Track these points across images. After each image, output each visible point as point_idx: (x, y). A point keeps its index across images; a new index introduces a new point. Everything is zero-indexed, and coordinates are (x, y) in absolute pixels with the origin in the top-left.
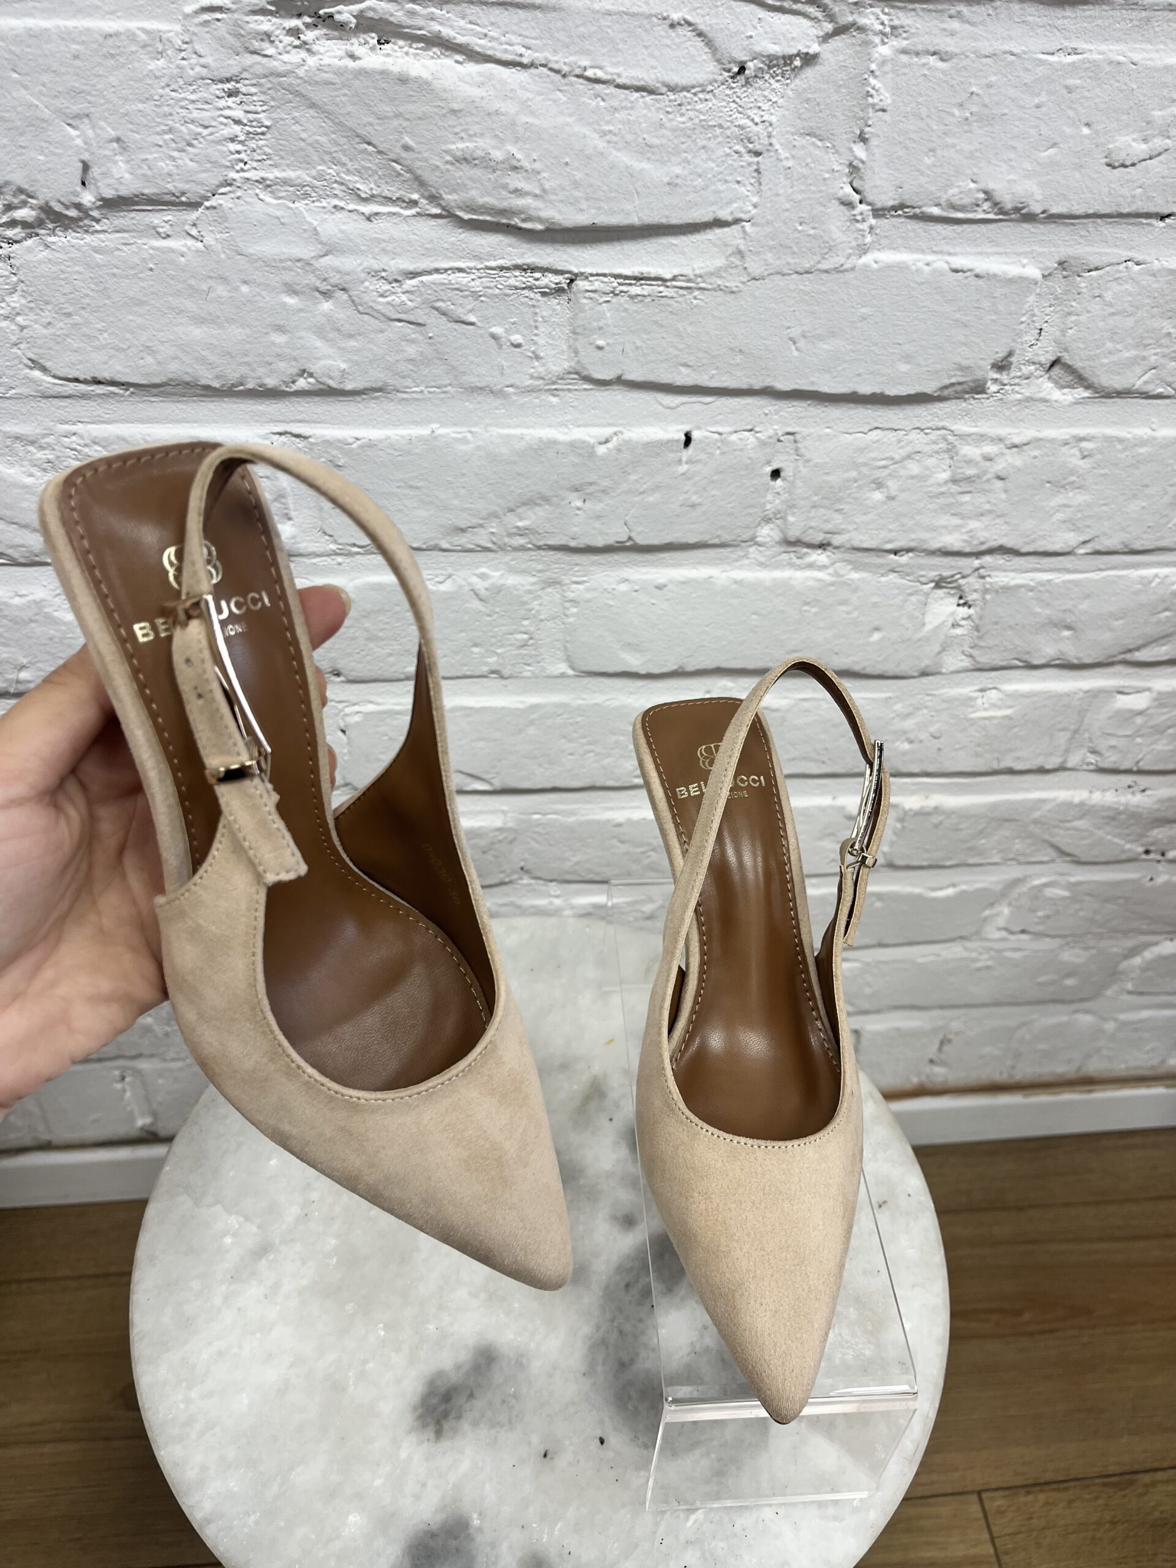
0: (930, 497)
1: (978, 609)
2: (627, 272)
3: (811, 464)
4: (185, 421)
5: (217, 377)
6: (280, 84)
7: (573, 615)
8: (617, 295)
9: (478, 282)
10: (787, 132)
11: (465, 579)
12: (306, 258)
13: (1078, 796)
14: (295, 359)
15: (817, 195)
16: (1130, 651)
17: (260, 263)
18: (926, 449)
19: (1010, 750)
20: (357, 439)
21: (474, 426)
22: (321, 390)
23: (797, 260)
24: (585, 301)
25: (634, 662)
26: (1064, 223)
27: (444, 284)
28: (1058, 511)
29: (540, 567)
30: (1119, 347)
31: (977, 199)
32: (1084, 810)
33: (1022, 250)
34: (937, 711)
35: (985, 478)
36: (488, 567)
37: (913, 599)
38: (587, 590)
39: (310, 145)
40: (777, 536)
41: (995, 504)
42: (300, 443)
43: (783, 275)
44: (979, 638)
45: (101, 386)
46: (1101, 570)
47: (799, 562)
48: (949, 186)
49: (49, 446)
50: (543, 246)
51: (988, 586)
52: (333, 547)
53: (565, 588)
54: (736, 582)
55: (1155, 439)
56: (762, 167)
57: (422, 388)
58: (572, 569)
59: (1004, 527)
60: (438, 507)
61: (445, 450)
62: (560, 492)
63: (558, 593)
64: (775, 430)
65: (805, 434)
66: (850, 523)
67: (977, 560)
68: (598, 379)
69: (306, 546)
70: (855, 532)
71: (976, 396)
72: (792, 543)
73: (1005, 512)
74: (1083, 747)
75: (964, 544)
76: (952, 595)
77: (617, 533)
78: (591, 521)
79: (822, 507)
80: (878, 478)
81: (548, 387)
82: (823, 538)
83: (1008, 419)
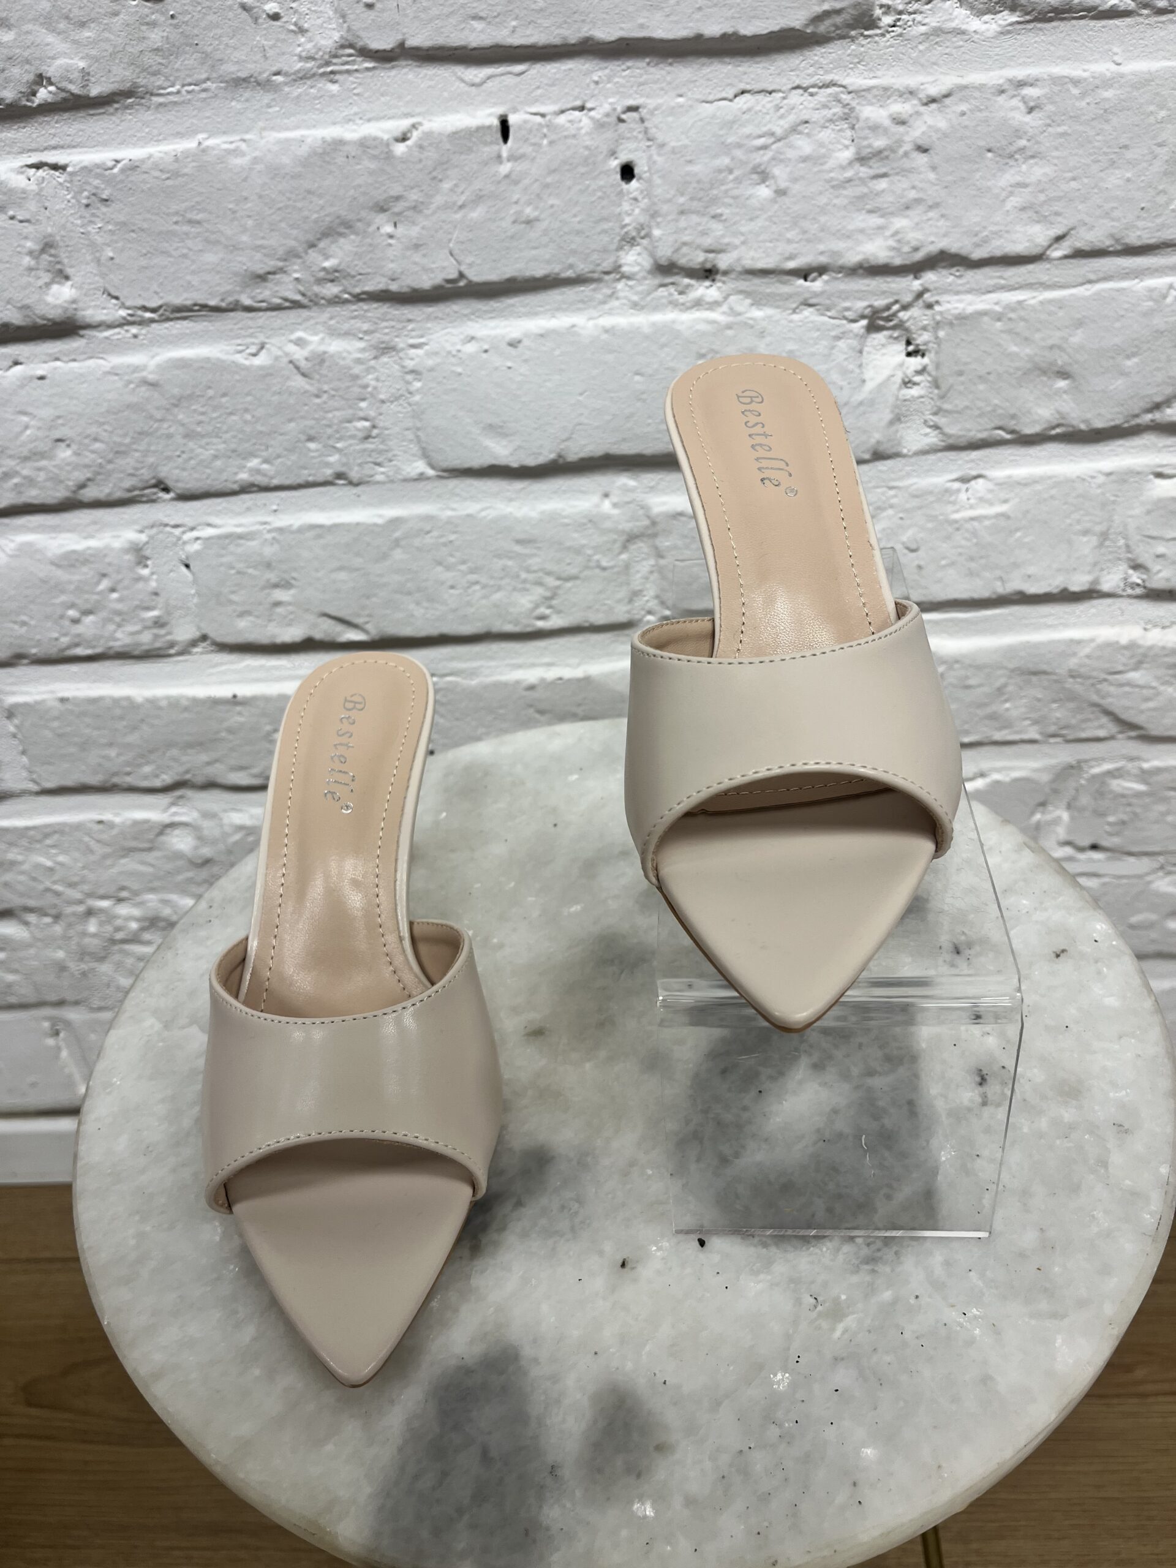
0: (833, 187)
1: (932, 355)
3: (667, 149)
7: (417, 390)
11: (280, 348)
13: (1126, 633)
14: (28, 62)
16: (1157, 407)
18: (815, 116)
19: (1016, 565)
20: (117, 161)
21: (247, 132)
22: (65, 100)
25: (501, 452)
28: (1011, 193)
29: (366, 327)
32: (1141, 657)
34: (906, 511)
35: (901, 151)
36: (305, 330)
37: (841, 344)
38: (429, 354)
40: (647, 263)
41: (923, 190)
42: (60, 177)
44: (942, 397)
46: (1090, 282)
47: (682, 299)
51: (938, 318)
52: (123, 313)
53: (401, 354)
54: (606, 331)
55: (1121, 75)
57: (178, 87)
58: (404, 328)
59: (941, 223)
60: (226, 247)
61: (219, 167)
62: (363, 214)
63: (395, 362)
64: (611, 104)
65: (651, 107)
66: (735, 234)
67: (916, 278)
68: (377, 51)
69: (91, 313)
70: (743, 248)
71: (866, 33)
72: (666, 269)
73: (938, 200)
74: (1120, 559)
75: (892, 254)
76: (896, 338)
77: (444, 268)
78: (408, 253)
79: (693, 212)
80: (760, 165)
81: (322, 70)
82: (706, 261)
83: (915, 62)
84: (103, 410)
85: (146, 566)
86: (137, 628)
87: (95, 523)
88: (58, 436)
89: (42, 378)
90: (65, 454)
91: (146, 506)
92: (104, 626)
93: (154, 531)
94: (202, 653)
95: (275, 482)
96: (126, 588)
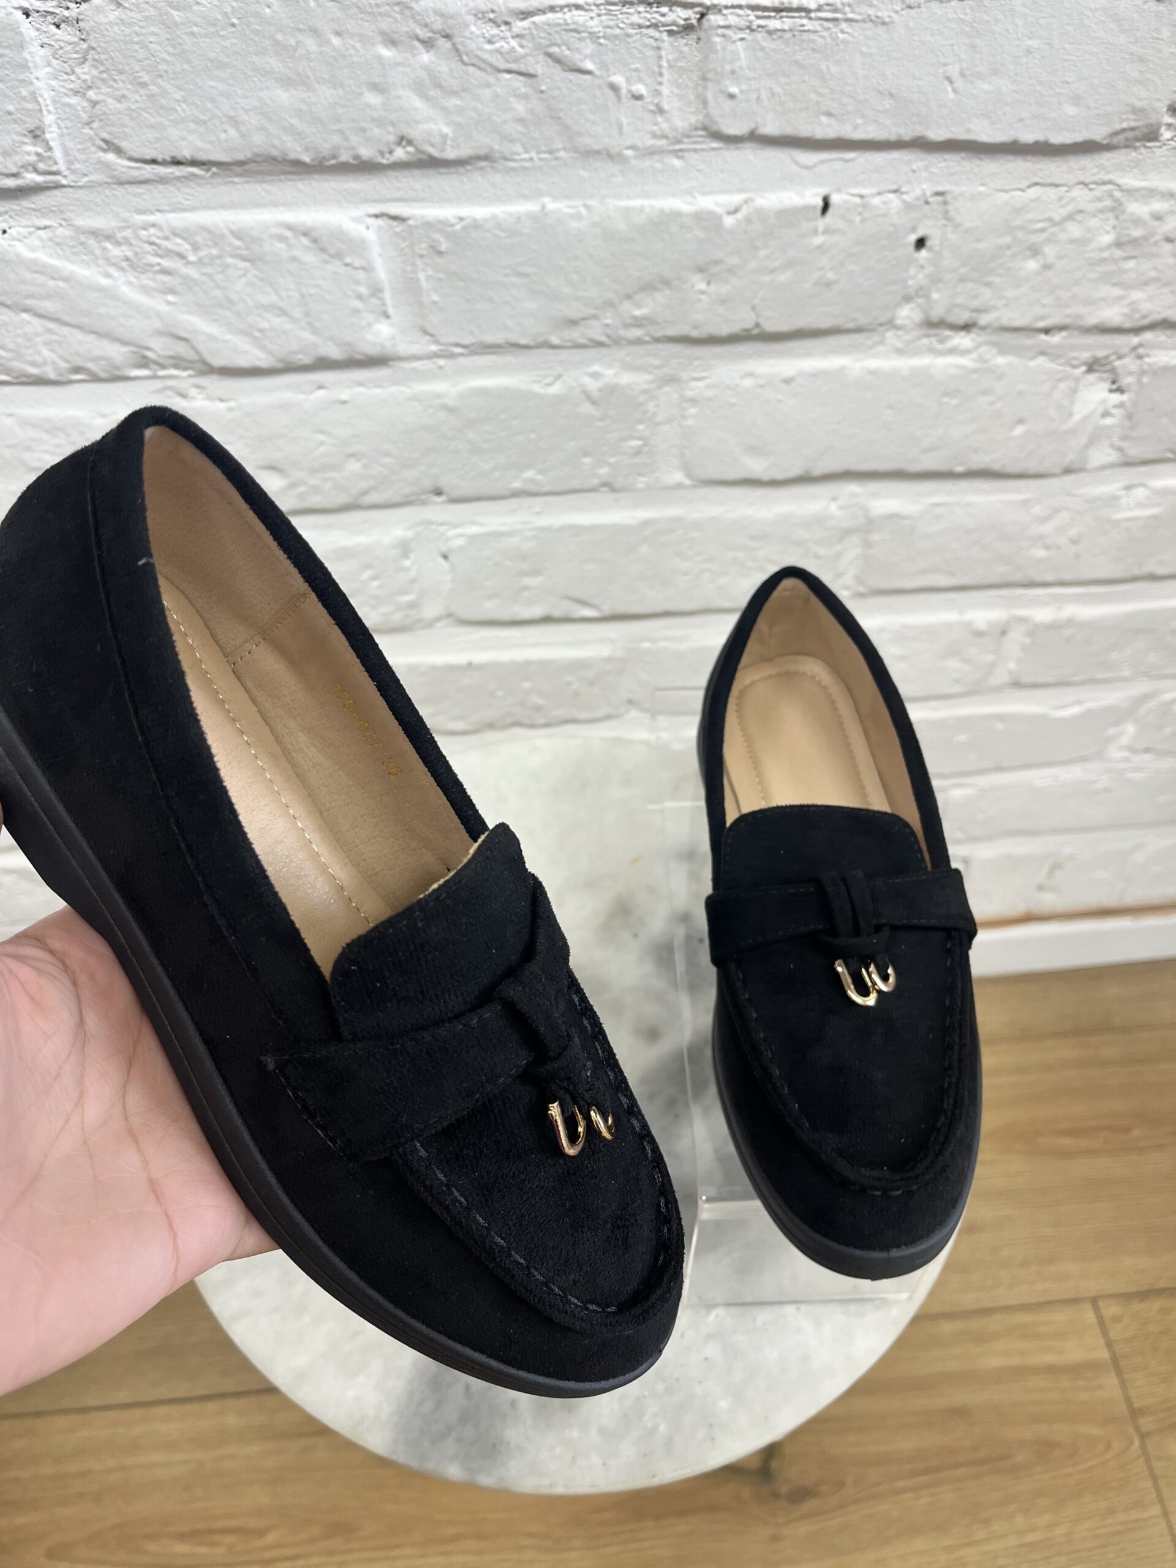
0: (1090, 264)
1: (1133, 394)
2: (766, 3)
3: (961, 228)
4: (274, 204)
5: (307, 149)
7: (691, 416)
8: (754, 31)
9: (596, 21)
11: (575, 380)
14: (393, 124)
18: (1090, 207)
19: (1153, 554)
20: (461, 219)
22: (420, 160)
24: (717, 39)
25: (757, 467)
27: (559, 25)
29: (657, 362)
34: (1078, 513)
36: (602, 365)
37: (1063, 384)
38: (708, 387)
40: (918, 316)
41: (1162, 271)
42: (399, 227)
44: (1132, 428)
45: (181, 168)
47: (939, 347)
49: (127, 241)
51: (1145, 367)
52: (434, 348)
53: (683, 386)
54: (872, 372)
57: (532, 154)
58: (692, 364)
60: (548, 297)
61: (557, 230)
62: (683, 273)
63: (676, 391)
64: (923, 190)
65: (956, 193)
66: (1000, 298)
67: (1137, 337)
68: (729, 135)
69: (404, 348)
70: (1004, 310)
71: (1148, 145)
72: (934, 324)
76: (1102, 379)
77: (743, 319)
78: (714, 307)
79: (970, 281)
80: (1034, 244)
81: (672, 148)
82: (969, 318)
84: (399, 430)
85: (409, 558)
86: (390, 609)
87: (367, 522)
88: (349, 452)
89: (344, 402)
91: (417, 508)
93: (421, 528)
94: (443, 626)
95: (545, 489)
96: (388, 577)
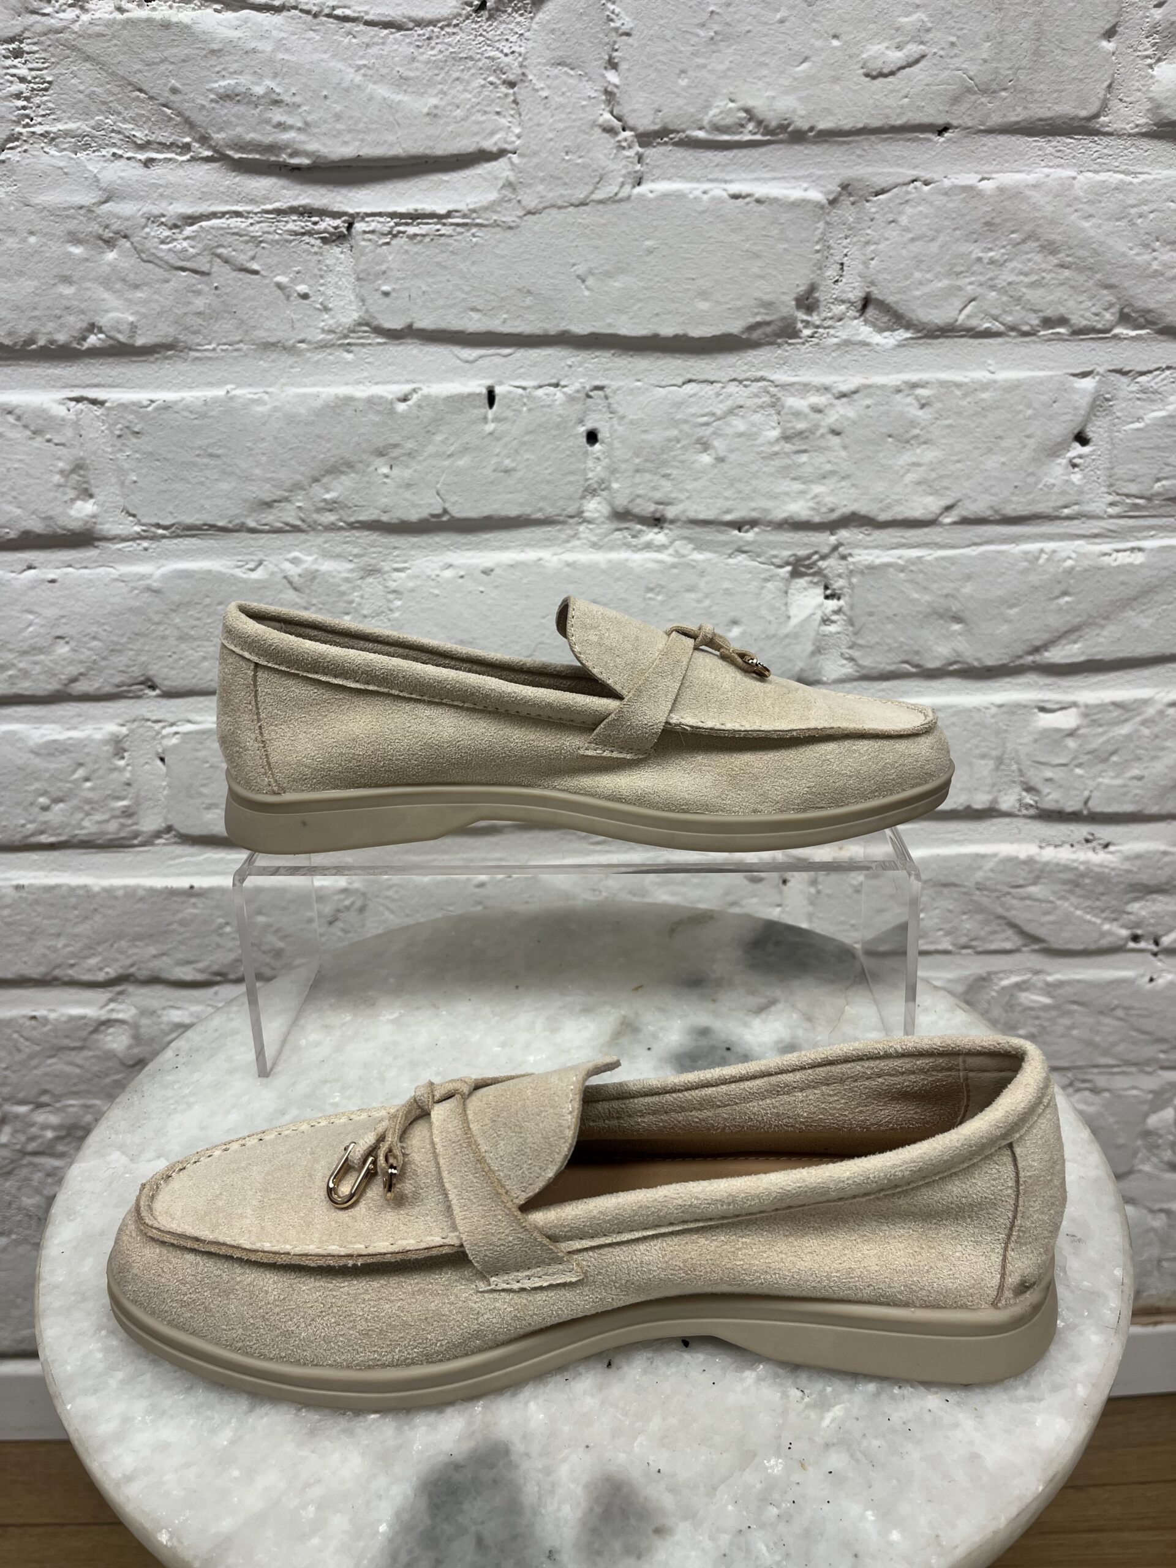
0: (763, 458)
1: (847, 598)
2: (402, 209)
3: (626, 420)
5: (9, 334)
6: (58, 40)
7: (398, 608)
8: (395, 236)
9: (257, 227)
10: (539, 63)
11: (276, 565)
12: (87, 204)
13: (1024, 850)
14: (83, 312)
15: (578, 123)
16: (1036, 650)
17: (45, 213)
18: (748, 403)
20: (152, 401)
21: (270, 386)
22: (113, 348)
23: (569, 192)
24: (363, 243)
26: (836, 142)
27: (222, 229)
28: (908, 471)
29: (356, 551)
30: (929, 276)
31: (740, 118)
32: (1038, 872)
33: (799, 174)
35: (819, 433)
36: (300, 551)
37: (769, 585)
38: (409, 577)
39: (88, 96)
40: (605, 510)
41: (836, 464)
42: (98, 411)
43: (560, 208)
44: (856, 633)
46: (975, 544)
47: (634, 541)
48: (707, 107)
50: (317, 187)
51: (851, 567)
52: (138, 529)
53: (385, 576)
54: (568, 565)
55: (995, 382)
56: (519, 98)
57: (214, 345)
58: (389, 554)
59: (853, 490)
60: (240, 478)
61: (242, 413)
62: (364, 457)
63: (379, 583)
64: (581, 383)
65: (614, 387)
66: (682, 490)
67: (832, 534)
68: (389, 330)
69: (109, 527)
70: (688, 502)
71: (790, 341)
72: (622, 516)
73: (849, 472)
74: (1014, 782)
75: (812, 513)
76: (816, 584)
77: (431, 505)
78: (401, 491)
79: (646, 471)
80: (702, 438)
81: (340, 342)
82: (654, 512)
83: (830, 366)
84: (106, 612)
85: (123, 758)
86: (106, 817)
87: (80, 716)
88: (58, 634)
89: (53, 581)
90: (63, 650)
91: (133, 701)
92: (72, 814)
93: (136, 724)
94: (164, 844)
96: (102, 778)
